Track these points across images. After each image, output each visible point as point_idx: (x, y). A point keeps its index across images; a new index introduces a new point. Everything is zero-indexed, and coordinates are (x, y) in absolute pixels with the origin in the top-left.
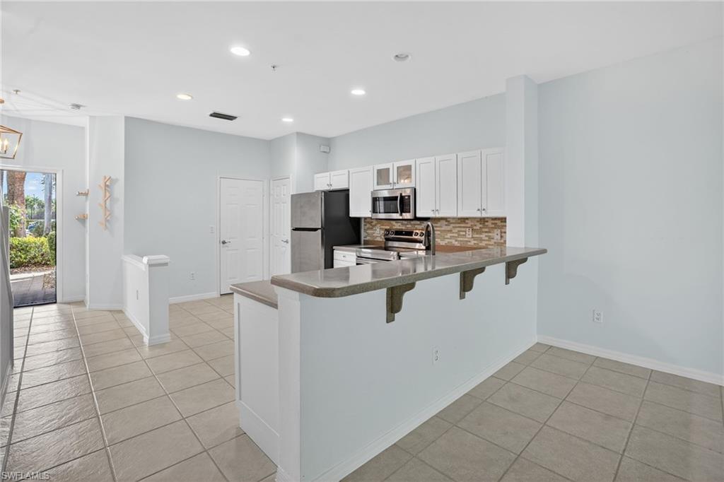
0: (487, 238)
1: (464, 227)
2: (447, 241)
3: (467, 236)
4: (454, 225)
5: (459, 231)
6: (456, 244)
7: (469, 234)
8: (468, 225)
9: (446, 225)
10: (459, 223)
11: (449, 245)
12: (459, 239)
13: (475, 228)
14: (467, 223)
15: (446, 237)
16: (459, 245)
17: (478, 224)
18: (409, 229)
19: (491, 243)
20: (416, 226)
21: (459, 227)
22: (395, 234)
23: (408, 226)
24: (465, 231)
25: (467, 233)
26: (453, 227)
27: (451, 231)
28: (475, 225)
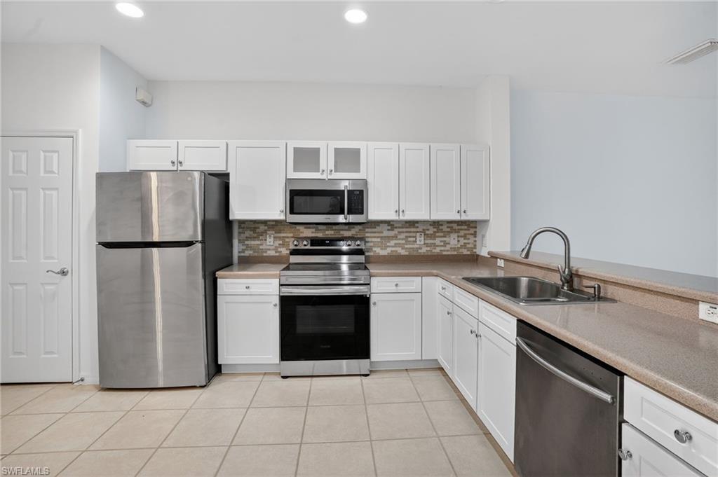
0: (441, 244)
1: (414, 232)
2: (389, 250)
3: (418, 242)
4: (400, 230)
5: (407, 237)
6: (403, 252)
7: (421, 240)
8: (419, 230)
9: (388, 230)
10: (406, 227)
11: (394, 254)
12: (406, 246)
13: (427, 232)
14: (417, 227)
15: (388, 244)
16: (407, 253)
17: (431, 228)
18: (330, 236)
19: (446, 249)
20: (342, 232)
21: (407, 232)
22: (311, 245)
23: (327, 232)
24: (415, 237)
25: (418, 239)
26: (399, 232)
27: (395, 237)
28: (428, 230)
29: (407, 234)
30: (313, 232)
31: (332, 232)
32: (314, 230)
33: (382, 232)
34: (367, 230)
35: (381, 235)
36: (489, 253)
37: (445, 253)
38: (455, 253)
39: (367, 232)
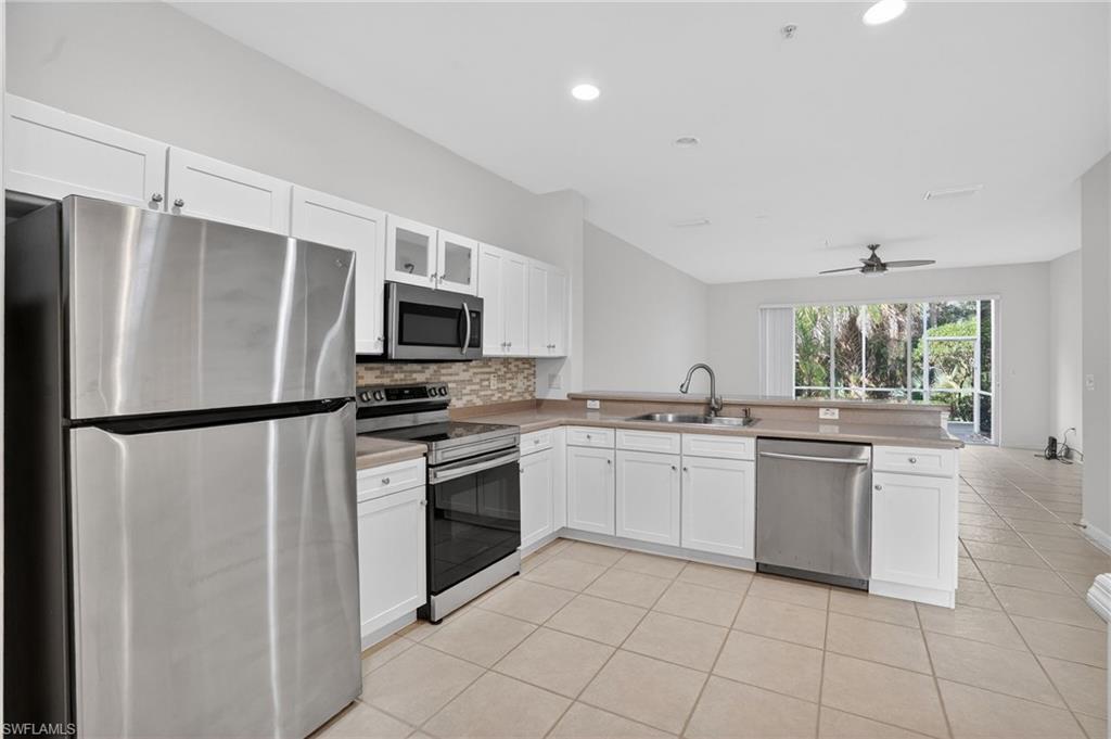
0: (510, 388)
1: (487, 373)
2: (465, 398)
3: (492, 387)
4: (475, 370)
5: (482, 380)
6: (478, 402)
7: (494, 384)
8: (492, 370)
9: (464, 371)
10: (481, 367)
11: (469, 405)
12: (483, 393)
13: (499, 373)
14: (490, 367)
15: (464, 391)
16: (481, 403)
17: (502, 367)
18: (399, 383)
19: (514, 394)
20: (414, 376)
21: (484, 373)
22: (388, 399)
23: (397, 376)
24: (488, 380)
25: (492, 382)
26: (475, 373)
27: (470, 382)
28: (499, 370)
29: (483, 377)
30: (376, 377)
31: (402, 376)
32: (378, 373)
33: (457, 374)
34: (443, 371)
35: (456, 378)
36: (568, 396)
37: (513, 400)
38: (521, 399)
39: (444, 375)
